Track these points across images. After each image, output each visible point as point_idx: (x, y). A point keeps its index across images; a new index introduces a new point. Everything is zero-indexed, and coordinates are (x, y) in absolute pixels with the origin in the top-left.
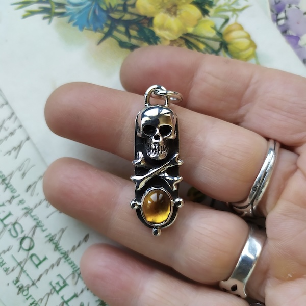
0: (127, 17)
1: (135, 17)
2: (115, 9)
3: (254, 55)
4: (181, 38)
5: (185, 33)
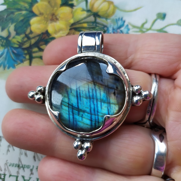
0: (33, 41)
1: (37, 38)
2: (23, 42)
4: (70, 29)
5: (70, 25)
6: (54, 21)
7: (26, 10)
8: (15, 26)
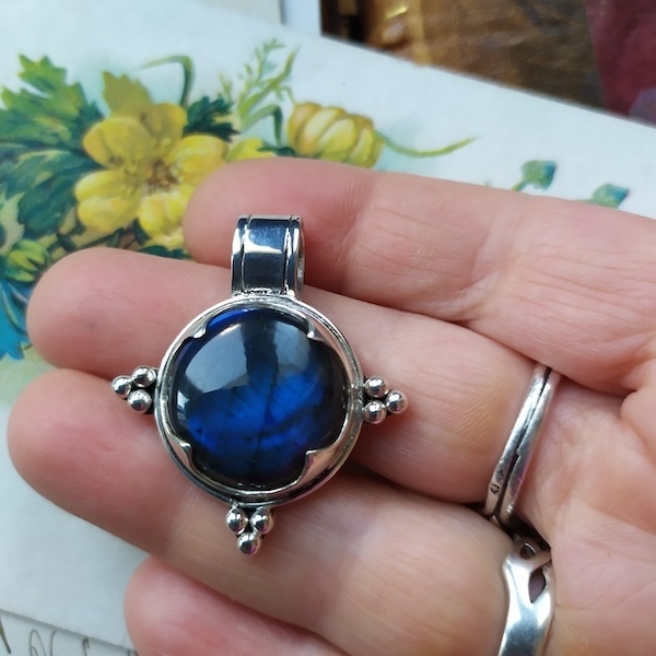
3: (380, 139)
6: (161, 186)
7: (60, 145)
8: (21, 205)
